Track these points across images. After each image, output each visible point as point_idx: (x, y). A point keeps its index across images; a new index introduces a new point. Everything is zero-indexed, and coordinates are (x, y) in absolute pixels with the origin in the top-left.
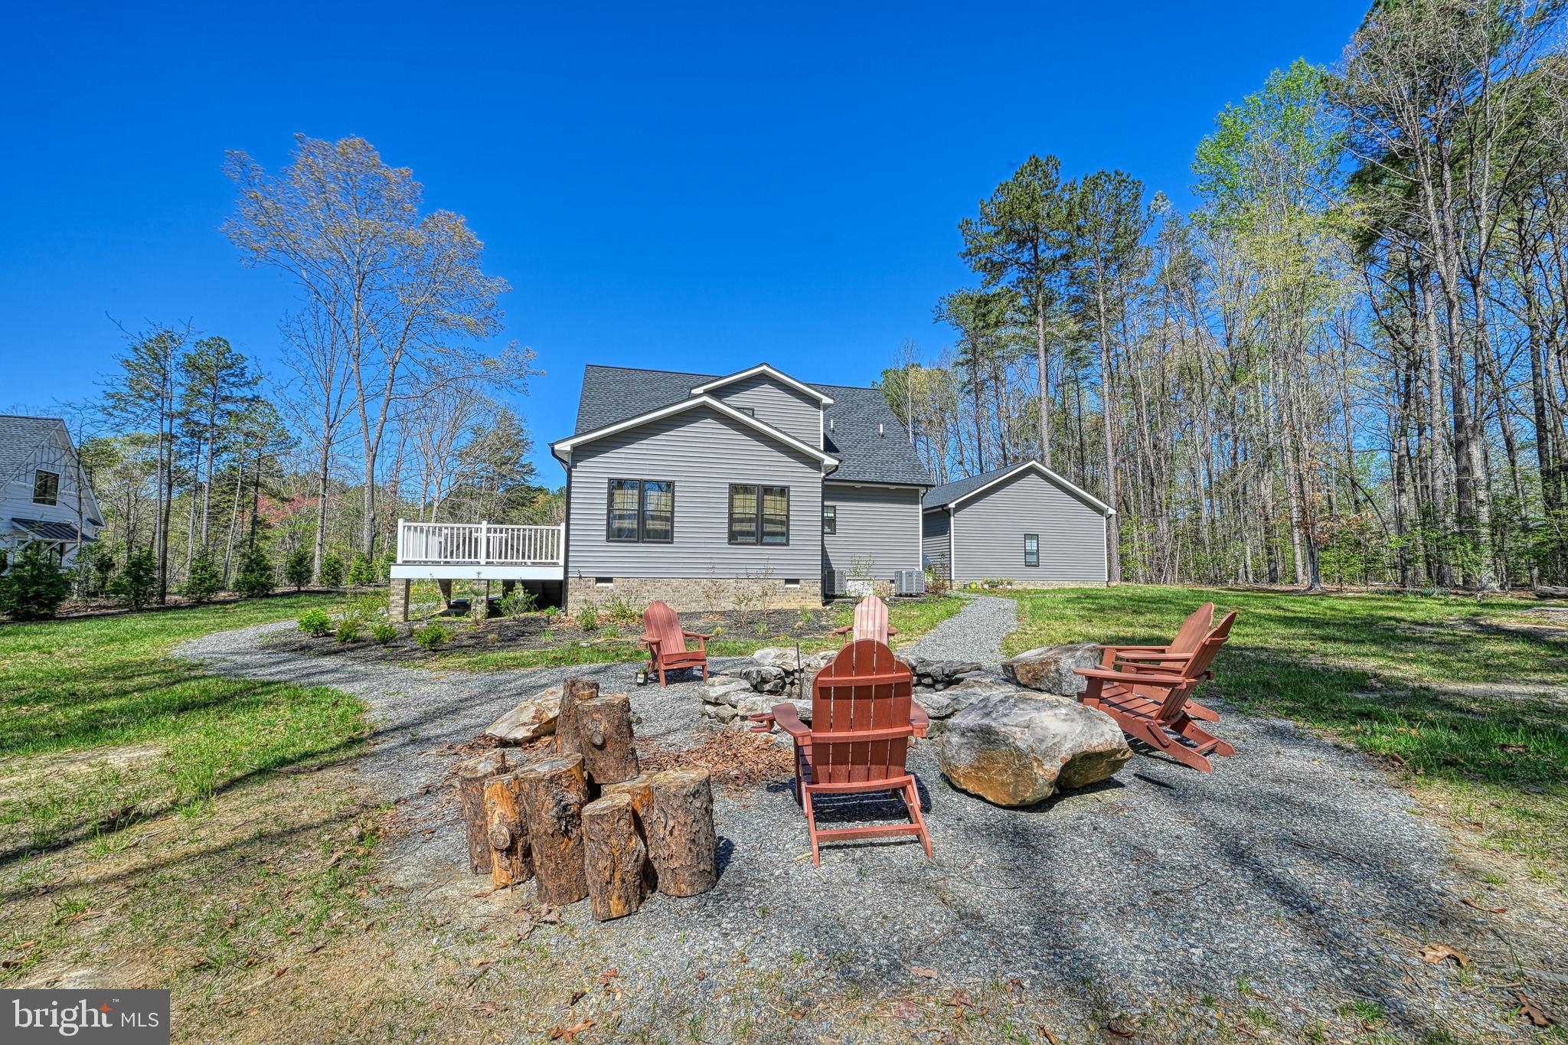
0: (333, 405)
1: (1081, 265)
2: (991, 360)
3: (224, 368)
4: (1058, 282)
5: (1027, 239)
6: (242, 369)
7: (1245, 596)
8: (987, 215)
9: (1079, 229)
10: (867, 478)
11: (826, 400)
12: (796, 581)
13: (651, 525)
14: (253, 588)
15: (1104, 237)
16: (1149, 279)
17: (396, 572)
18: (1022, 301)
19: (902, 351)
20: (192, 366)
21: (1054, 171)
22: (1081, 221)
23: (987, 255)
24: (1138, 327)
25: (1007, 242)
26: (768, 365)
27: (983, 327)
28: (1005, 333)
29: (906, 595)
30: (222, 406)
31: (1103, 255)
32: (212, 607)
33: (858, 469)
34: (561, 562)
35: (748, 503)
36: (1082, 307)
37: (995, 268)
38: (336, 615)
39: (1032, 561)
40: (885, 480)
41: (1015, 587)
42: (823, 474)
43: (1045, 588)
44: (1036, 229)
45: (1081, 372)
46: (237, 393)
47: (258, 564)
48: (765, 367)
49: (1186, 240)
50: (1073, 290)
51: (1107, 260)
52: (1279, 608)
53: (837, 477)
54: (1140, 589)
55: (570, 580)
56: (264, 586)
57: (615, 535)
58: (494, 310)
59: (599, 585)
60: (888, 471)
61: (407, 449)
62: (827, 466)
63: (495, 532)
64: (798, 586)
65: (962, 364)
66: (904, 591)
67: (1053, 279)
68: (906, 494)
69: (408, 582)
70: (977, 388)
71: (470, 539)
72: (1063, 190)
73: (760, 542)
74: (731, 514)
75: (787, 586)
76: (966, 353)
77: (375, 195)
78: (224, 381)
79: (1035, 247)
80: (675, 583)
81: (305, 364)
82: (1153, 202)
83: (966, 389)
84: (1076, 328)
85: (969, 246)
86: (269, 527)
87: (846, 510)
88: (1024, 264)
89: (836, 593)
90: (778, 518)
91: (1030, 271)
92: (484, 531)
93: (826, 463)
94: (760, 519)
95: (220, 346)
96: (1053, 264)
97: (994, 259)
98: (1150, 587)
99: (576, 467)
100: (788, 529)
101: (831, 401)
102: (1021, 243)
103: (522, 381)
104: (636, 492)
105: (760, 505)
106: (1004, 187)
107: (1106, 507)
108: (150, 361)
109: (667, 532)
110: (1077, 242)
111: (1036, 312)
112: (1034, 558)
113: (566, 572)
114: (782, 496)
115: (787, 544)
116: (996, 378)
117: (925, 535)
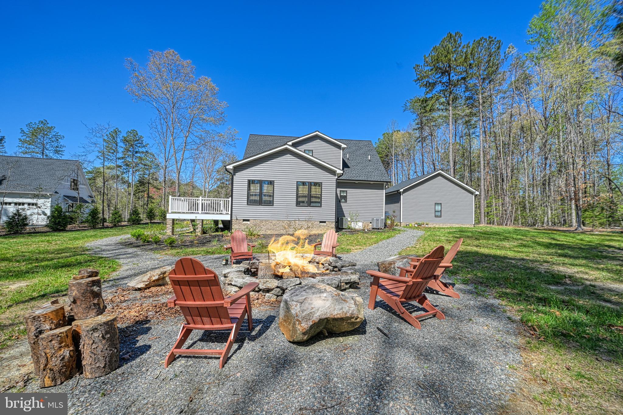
0: (167, 153)
1: (472, 82)
2: (430, 127)
3: (135, 141)
4: (460, 91)
5: (445, 72)
6: (142, 141)
7: (539, 233)
8: (427, 62)
9: (470, 65)
10: (361, 179)
11: (343, 146)
12: (325, 222)
13: (265, 198)
14: (134, 221)
15: (483, 68)
16: (505, 86)
17: (169, 216)
18: (443, 100)
19: (390, 125)
20: (125, 140)
21: (459, 39)
22: (472, 61)
23: (426, 80)
24: (498, 108)
25: (436, 73)
26: (319, 132)
27: (424, 112)
28: (436, 114)
29: (376, 229)
30: (136, 155)
31: (482, 77)
32: (119, 227)
33: (357, 175)
34: (230, 213)
35: (305, 189)
36: (471, 101)
37: (431, 85)
38: (148, 232)
39: (438, 215)
40: (369, 179)
41: (429, 226)
42: (336, 177)
43: (444, 226)
44: (450, 66)
45: (472, 131)
46: (141, 150)
47: (135, 212)
48: (317, 133)
49: (524, 66)
50: (467, 94)
51: (484, 79)
52: (554, 239)
53: (343, 178)
54: (495, 228)
55: (233, 220)
56: (138, 220)
57: (250, 202)
58: (223, 115)
59: (244, 222)
60: (370, 176)
61: (196, 169)
62: (338, 174)
63: (205, 200)
64: (325, 224)
65: (416, 129)
66: (375, 227)
67: (458, 89)
68: (378, 185)
69: (173, 220)
70: (422, 139)
71: (195, 203)
72: (463, 47)
73: (309, 205)
74: (297, 194)
75: (321, 224)
76: (418, 124)
77: (178, 72)
78: (136, 146)
79: (449, 75)
80: (274, 222)
81: (158, 138)
82: (507, 49)
83: (418, 140)
84: (468, 111)
85: (418, 76)
86: (153, 198)
87: (351, 193)
88: (444, 83)
89: (344, 227)
90: (317, 196)
91: (447, 86)
92: (201, 200)
93: (337, 172)
94: (310, 196)
95: (134, 133)
96: (457, 82)
97: (430, 81)
98: (501, 227)
99: (235, 175)
100: (321, 200)
101: (346, 146)
102: (443, 73)
103: (233, 142)
104: (259, 185)
105: (310, 190)
106: (435, 49)
107: (475, 191)
108: (112, 139)
109: (270, 201)
110: (470, 71)
111: (449, 104)
112: (439, 214)
113: (231, 217)
114: (319, 186)
115: (321, 207)
116: (432, 135)
117: (387, 203)
